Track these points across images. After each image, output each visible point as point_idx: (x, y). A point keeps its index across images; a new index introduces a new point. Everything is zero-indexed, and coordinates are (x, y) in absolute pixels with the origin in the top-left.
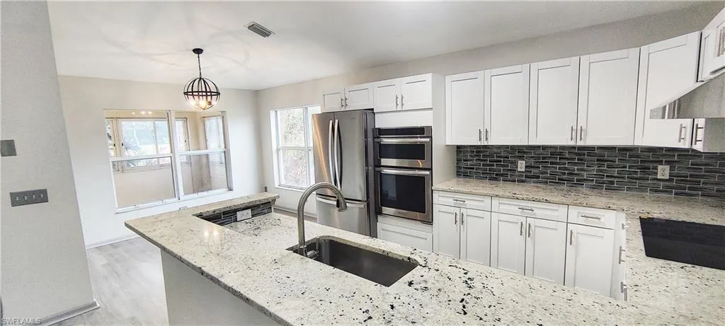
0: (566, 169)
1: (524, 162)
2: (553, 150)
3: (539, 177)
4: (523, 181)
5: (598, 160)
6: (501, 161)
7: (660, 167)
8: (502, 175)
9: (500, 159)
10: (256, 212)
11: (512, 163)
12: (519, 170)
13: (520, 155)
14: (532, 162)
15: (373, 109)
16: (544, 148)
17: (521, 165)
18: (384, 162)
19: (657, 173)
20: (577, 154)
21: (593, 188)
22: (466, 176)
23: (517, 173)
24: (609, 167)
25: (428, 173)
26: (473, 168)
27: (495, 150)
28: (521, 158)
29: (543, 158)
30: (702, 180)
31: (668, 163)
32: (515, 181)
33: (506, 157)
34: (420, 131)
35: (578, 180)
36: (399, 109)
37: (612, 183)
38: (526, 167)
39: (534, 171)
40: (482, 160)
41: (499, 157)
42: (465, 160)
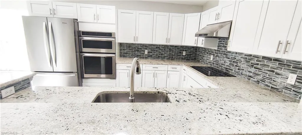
0: (160, 53)
1: (147, 50)
2: (157, 46)
3: (152, 56)
4: (147, 58)
5: (169, 50)
6: (139, 50)
7: (184, 52)
8: (139, 56)
9: (138, 49)
10: (17, 88)
11: (143, 51)
12: (145, 53)
13: (146, 47)
14: (150, 51)
15: (77, 20)
16: (154, 45)
17: (146, 52)
18: (85, 50)
19: (183, 54)
20: (164, 48)
21: (168, 59)
22: (124, 56)
23: (145, 55)
24: (172, 52)
25: (114, 55)
26: (127, 53)
27: (136, 45)
28: (146, 49)
29: (154, 49)
30: (192, 55)
31: (185, 51)
32: (144, 58)
33: (140, 49)
34: (110, 35)
35: (164, 57)
36: (96, 21)
37: (173, 57)
38: (148, 52)
39: (151, 54)
40: (131, 50)
41: (138, 48)
42: (124, 50)
